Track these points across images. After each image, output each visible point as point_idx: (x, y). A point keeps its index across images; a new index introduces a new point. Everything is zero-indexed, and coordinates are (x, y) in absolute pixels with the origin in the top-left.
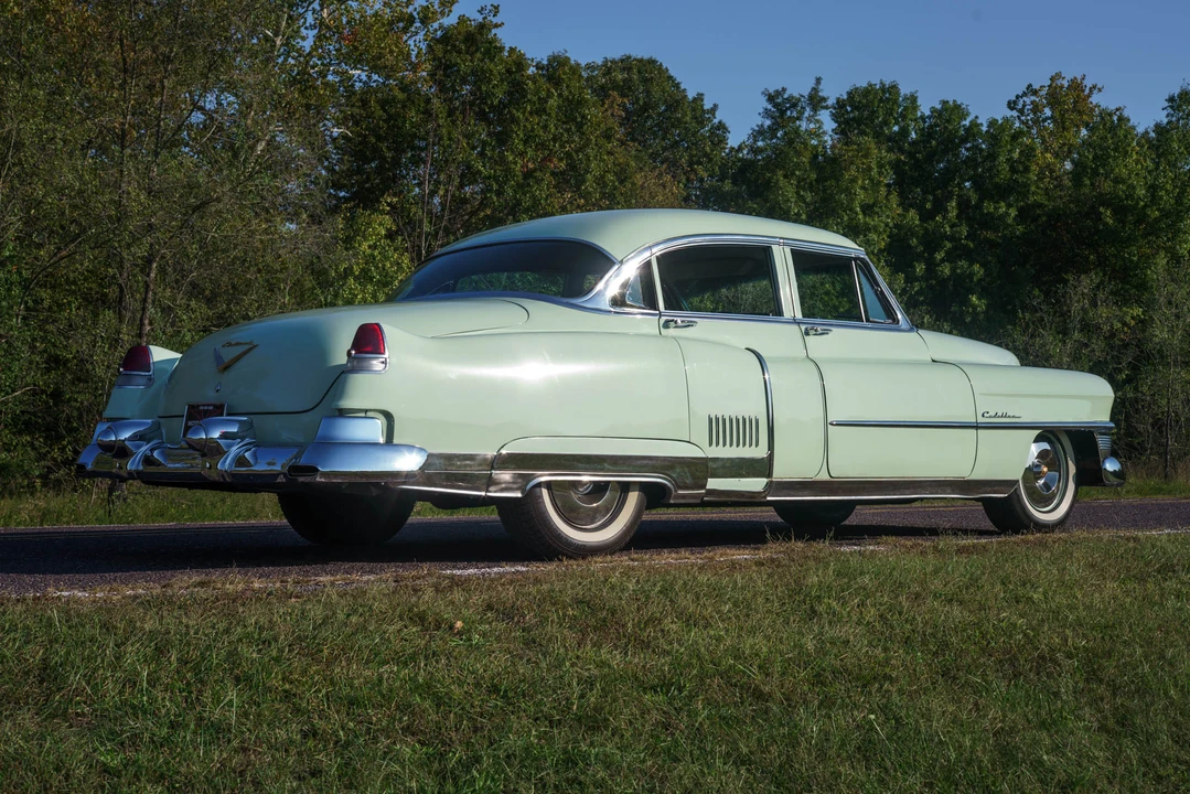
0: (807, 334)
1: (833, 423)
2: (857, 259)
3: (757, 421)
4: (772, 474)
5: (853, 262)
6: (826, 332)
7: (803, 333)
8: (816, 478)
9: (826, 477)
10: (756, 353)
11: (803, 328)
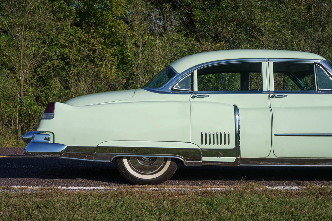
0: (272, 97)
1: (276, 135)
2: (315, 63)
3: (229, 135)
4: (240, 155)
5: (314, 65)
6: (285, 96)
7: (270, 97)
8: (268, 157)
9: (274, 157)
10: (235, 107)
11: (271, 95)
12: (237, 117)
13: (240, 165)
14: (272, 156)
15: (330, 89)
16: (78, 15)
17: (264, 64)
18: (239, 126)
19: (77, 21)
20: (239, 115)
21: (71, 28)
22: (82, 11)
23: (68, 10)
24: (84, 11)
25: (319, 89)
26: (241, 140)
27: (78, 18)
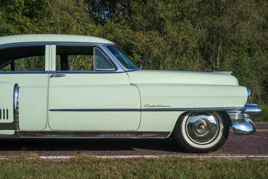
1: (51, 110)
2: (95, 46)
3: (7, 110)
4: (19, 128)
5: (94, 48)
6: (63, 75)
7: (50, 76)
8: (44, 130)
9: (49, 130)
10: (16, 85)
11: (51, 75)
12: (16, 94)
13: (20, 137)
14: (48, 129)
15: (107, 70)
16: (27, 7)
17: (47, 47)
18: (18, 103)
19: (27, 11)
20: (18, 92)
21: (22, 18)
22: (31, 3)
23: (18, 2)
24: (32, 3)
25: (96, 69)
26: (20, 116)
27: (27, 9)
